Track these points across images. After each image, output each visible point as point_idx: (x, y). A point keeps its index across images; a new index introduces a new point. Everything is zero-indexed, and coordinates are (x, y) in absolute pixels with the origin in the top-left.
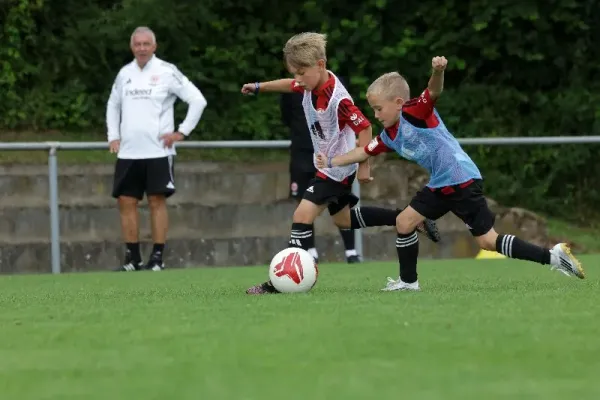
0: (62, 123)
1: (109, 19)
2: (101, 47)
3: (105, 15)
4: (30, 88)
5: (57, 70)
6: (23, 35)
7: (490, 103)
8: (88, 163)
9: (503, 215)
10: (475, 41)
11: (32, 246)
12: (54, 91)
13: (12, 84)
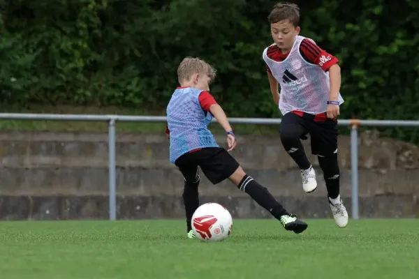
0: (120, 101)
1: (158, 18)
2: (152, 40)
3: (157, 15)
4: (95, 71)
5: (117, 58)
6: (90, 30)
8: (140, 133)
11: (93, 198)
12: (114, 74)
13: (81, 69)
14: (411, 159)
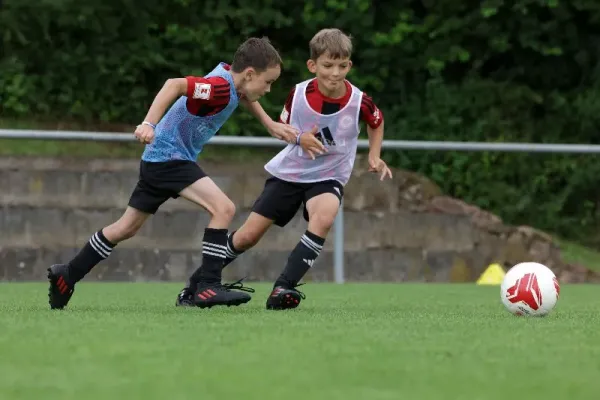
2: (44, 20)
7: (498, 103)
8: (24, 156)
9: (509, 235)
10: (483, 29)
14: (419, 197)
